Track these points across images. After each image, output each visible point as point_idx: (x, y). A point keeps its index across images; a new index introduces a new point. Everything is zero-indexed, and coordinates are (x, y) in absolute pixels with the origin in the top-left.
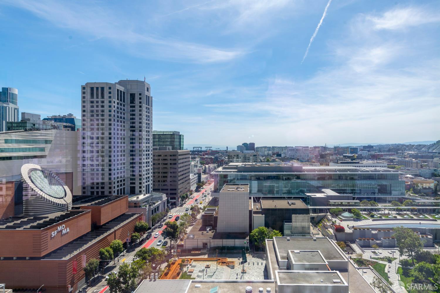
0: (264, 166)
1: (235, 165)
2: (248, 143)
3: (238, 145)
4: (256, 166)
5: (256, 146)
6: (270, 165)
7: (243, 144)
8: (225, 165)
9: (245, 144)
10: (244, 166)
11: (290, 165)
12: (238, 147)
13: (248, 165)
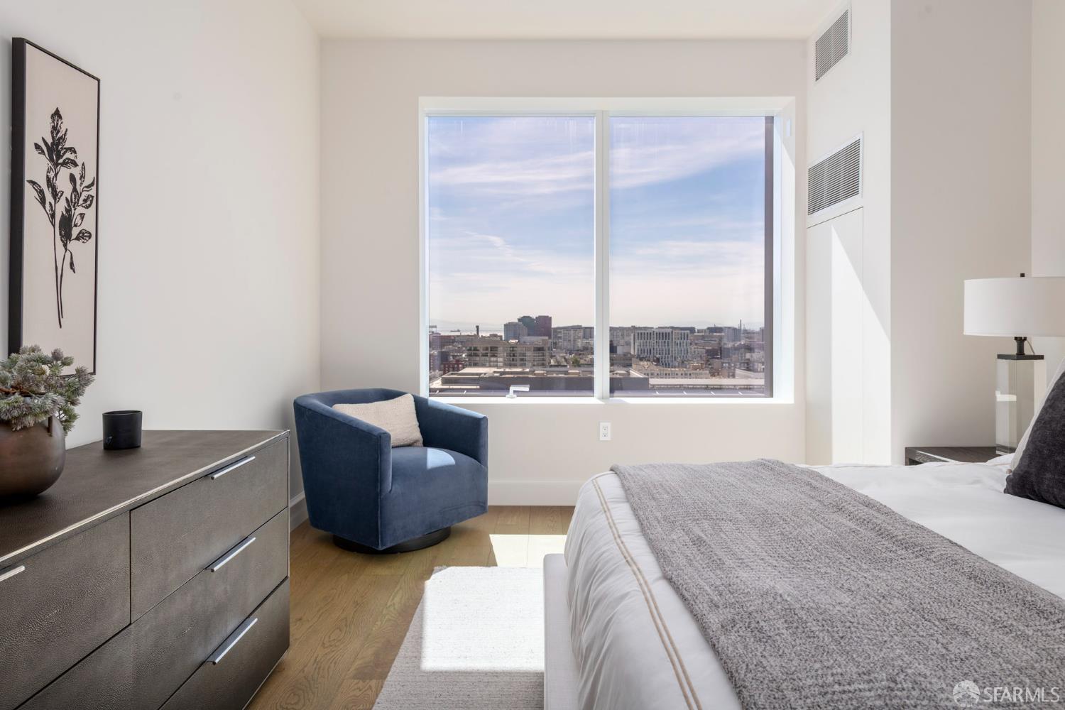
0: (555, 375)
1: (477, 374)
2: (534, 316)
3: (508, 322)
4: (530, 376)
5: (554, 325)
6: (569, 374)
7: (519, 320)
8: (452, 374)
9: (525, 320)
10: (498, 375)
11: (620, 374)
12: (508, 327)
13: (511, 373)
